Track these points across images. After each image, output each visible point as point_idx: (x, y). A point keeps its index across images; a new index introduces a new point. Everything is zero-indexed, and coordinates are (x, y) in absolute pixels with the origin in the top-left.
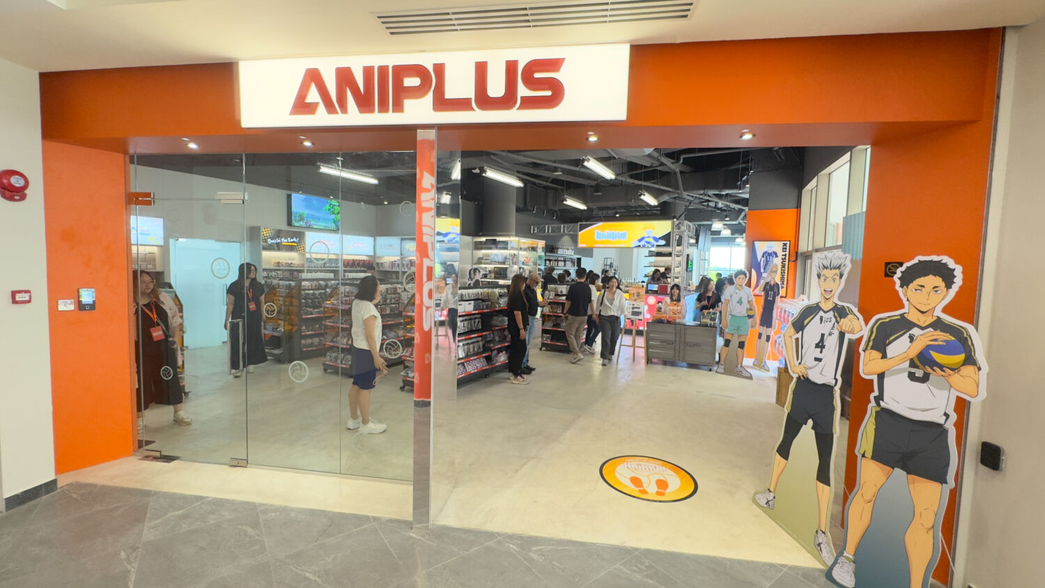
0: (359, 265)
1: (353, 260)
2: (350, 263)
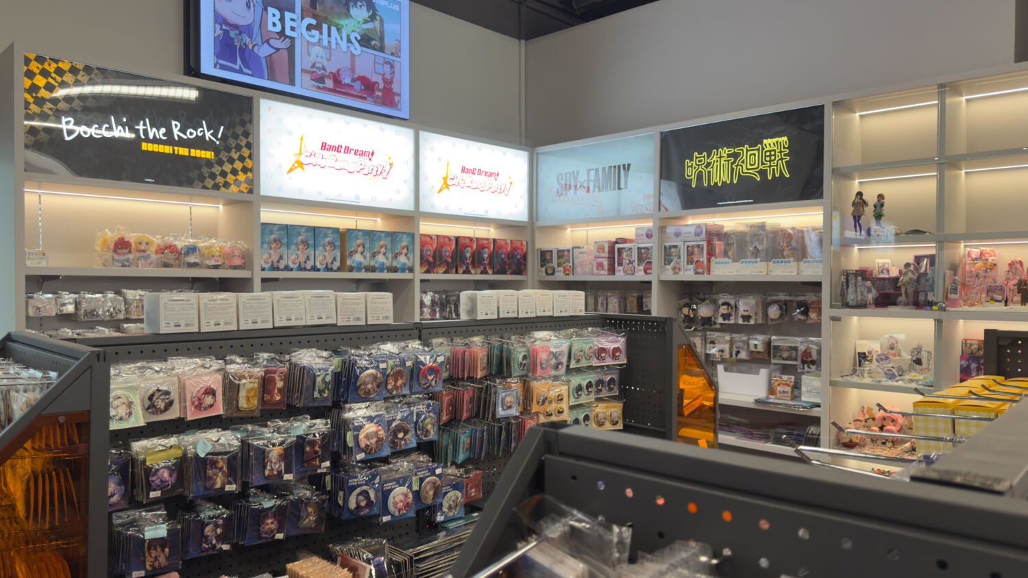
0: (477, 260)
1: (457, 239)
2: (448, 250)
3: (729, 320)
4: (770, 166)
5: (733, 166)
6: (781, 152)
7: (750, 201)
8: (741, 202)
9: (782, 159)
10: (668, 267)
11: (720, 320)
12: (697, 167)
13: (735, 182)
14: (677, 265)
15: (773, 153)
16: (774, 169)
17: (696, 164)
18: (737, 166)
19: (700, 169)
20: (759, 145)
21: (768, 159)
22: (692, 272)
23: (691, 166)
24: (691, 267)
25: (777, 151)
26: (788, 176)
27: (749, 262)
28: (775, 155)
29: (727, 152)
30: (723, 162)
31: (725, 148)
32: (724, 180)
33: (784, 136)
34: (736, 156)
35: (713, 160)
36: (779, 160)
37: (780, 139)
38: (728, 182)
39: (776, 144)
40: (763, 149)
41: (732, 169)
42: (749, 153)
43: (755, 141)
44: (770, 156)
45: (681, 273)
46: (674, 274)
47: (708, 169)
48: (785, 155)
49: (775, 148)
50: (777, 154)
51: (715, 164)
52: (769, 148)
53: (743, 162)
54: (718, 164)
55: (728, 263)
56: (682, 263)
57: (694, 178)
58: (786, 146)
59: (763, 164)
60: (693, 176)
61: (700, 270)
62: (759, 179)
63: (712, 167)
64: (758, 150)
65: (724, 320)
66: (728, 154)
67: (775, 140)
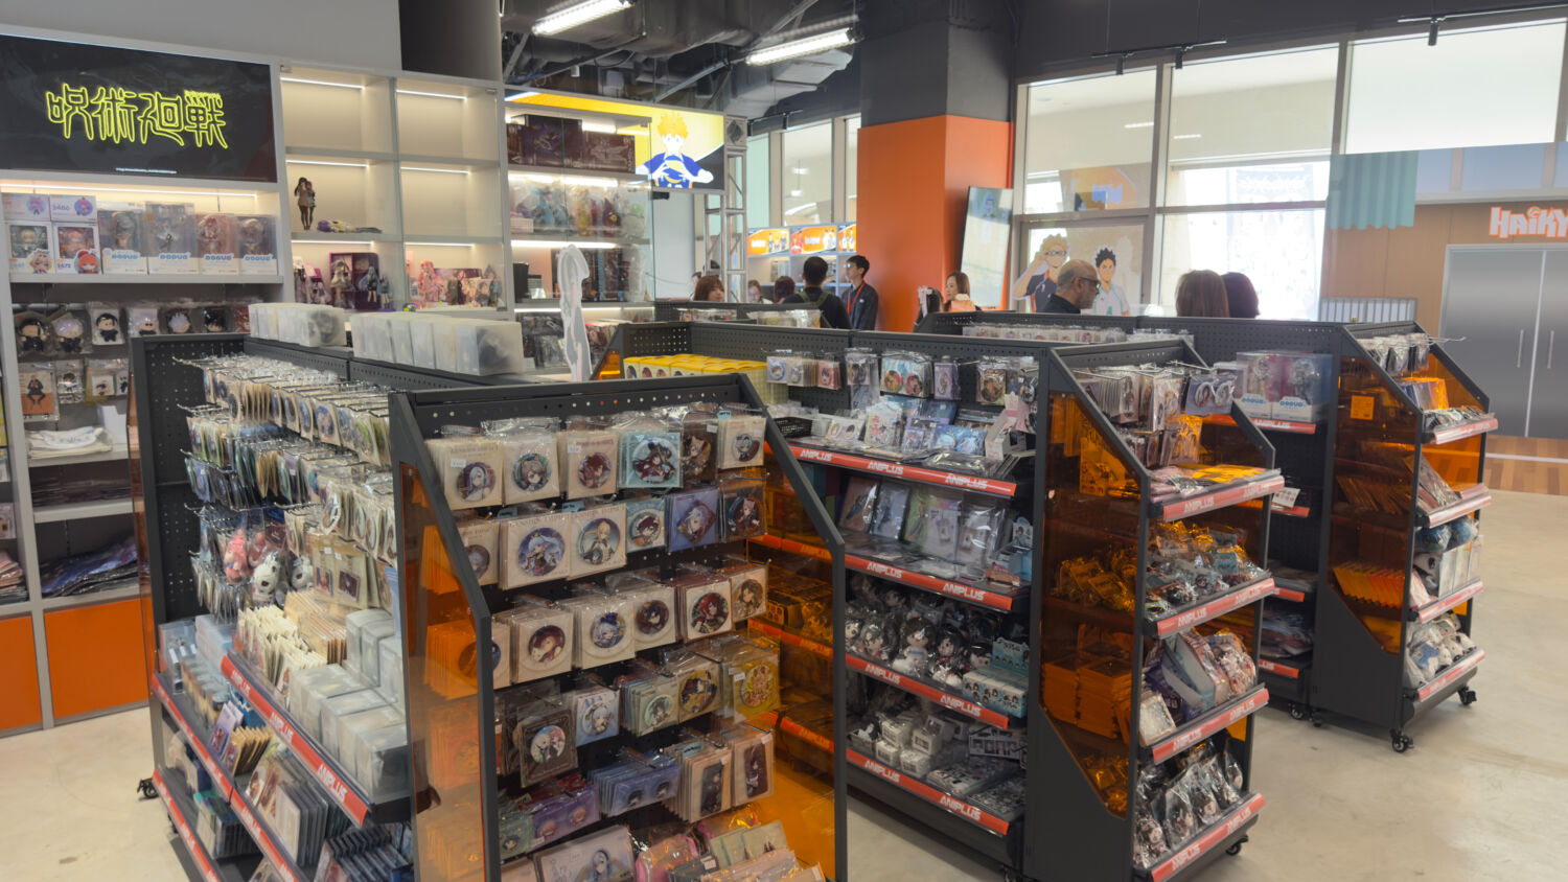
3: (114, 340)
4: (198, 129)
5: (139, 118)
6: (212, 112)
7: (172, 172)
8: (156, 171)
9: (214, 122)
10: (20, 260)
11: (99, 341)
12: (71, 108)
13: (144, 142)
14: (43, 259)
15: (201, 112)
16: (204, 134)
17: (68, 102)
18: (145, 119)
19: (77, 111)
20: (178, 97)
21: (194, 118)
22: (73, 270)
23: (59, 104)
24: (72, 262)
25: (207, 110)
26: (226, 147)
27: (174, 257)
28: (204, 115)
29: (124, 95)
30: (118, 109)
31: (121, 89)
32: (125, 137)
33: (216, 92)
34: (141, 104)
35: (100, 102)
36: (209, 124)
37: (211, 96)
38: (132, 141)
39: (204, 101)
40: (184, 103)
41: (137, 124)
42: (163, 105)
43: (173, 90)
44: (197, 114)
45: (51, 271)
46: (36, 272)
47: (93, 115)
48: (219, 118)
49: (204, 106)
50: (207, 114)
51: (106, 110)
52: (193, 104)
53: (154, 115)
54: (111, 109)
55: (135, 257)
56: (51, 254)
57: (66, 123)
58: (221, 107)
59: (186, 123)
60: (64, 120)
61: (89, 267)
62: (182, 144)
63: (100, 113)
64: (177, 102)
65: (107, 340)
66: (126, 99)
67: (203, 95)
